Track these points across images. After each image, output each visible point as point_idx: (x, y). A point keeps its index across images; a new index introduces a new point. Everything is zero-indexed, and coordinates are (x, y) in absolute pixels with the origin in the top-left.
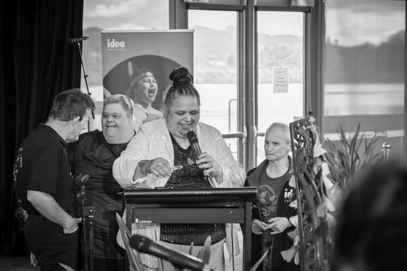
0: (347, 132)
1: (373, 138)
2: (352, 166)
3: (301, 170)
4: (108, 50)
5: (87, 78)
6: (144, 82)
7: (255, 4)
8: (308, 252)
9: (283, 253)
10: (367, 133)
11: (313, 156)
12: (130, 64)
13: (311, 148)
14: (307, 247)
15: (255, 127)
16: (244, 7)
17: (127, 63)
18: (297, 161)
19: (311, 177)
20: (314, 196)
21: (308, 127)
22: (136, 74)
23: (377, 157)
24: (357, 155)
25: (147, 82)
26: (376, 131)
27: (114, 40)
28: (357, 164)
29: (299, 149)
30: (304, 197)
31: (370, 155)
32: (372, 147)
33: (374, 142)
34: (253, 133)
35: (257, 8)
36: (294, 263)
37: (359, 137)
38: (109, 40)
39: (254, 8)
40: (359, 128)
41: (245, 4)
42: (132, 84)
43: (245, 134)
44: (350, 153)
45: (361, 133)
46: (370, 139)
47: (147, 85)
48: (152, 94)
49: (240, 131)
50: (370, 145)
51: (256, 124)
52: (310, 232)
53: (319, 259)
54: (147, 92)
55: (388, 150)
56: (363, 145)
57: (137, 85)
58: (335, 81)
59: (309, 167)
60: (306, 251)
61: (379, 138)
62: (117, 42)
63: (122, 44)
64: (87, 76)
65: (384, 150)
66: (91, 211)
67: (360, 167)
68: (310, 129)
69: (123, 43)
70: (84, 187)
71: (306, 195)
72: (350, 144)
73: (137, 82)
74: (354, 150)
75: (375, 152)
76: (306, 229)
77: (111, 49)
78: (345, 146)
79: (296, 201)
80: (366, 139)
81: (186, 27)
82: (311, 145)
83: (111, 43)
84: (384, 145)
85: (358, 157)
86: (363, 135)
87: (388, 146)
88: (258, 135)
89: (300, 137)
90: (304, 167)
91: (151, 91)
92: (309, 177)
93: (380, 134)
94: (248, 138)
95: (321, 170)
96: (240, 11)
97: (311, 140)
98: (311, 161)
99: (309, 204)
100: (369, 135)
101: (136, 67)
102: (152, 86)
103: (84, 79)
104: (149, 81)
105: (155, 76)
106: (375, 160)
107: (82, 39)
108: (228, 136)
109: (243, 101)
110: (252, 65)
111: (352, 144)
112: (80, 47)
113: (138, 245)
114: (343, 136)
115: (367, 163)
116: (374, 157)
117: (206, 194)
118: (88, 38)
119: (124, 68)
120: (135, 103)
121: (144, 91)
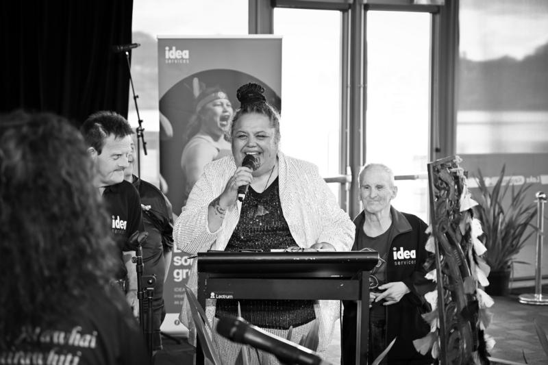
0: (487, 176)
1: (523, 186)
2: (494, 223)
3: (444, 229)
4: (167, 62)
5: (137, 99)
6: (215, 105)
7: (365, 1)
8: (450, 342)
9: (416, 343)
10: (514, 178)
11: (459, 210)
12: (196, 81)
13: (456, 198)
14: (450, 334)
16: (350, 5)
17: (192, 79)
18: (437, 217)
19: (456, 238)
20: (460, 264)
21: (453, 170)
22: (203, 95)
23: (529, 211)
24: (500, 208)
25: (218, 105)
26: (526, 176)
27: (174, 48)
28: (500, 220)
29: (441, 200)
30: (446, 266)
31: (519, 208)
32: (522, 196)
33: (524, 191)
35: (367, 7)
36: (431, 356)
37: (503, 184)
38: (167, 48)
39: (363, 7)
40: (503, 171)
41: (351, 0)
42: (199, 108)
43: (349, 178)
44: (491, 205)
45: (506, 179)
46: (518, 186)
47: (219, 110)
48: (224, 123)
49: (342, 173)
50: (518, 195)
52: (454, 314)
53: (465, 351)
54: (218, 119)
55: (544, 202)
56: (509, 193)
57: (205, 110)
59: (454, 225)
60: (448, 340)
61: (531, 185)
62: (178, 51)
63: (186, 54)
64: (137, 97)
65: (537, 201)
66: (151, 281)
67: (504, 225)
68: (456, 173)
69: (187, 52)
71: (449, 264)
72: (491, 193)
73: (205, 105)
74: (496, 202)
75: (525, 204)
76: (448, 309)
77: (170, 61)
78: (485, 196)
79: (435, 272)
80: (513, 186)
81: (271, 32)
82: (457, 194)
83: (171, 52)
84: (537, 195)
85: (501, 211)
86: (509, 182)
87: (544, 196)
89: (442, 184)
90: (447, 225)
91: (224, 119)
92: (454, 239)
93: (532, 180)
94: (353, 183)
95: (470, 229)
96: (344, 11)
97: (456, 187)
98: (456, 216)
99: (452, 276)
100: (516, 181)
101: (204, 85)
102: (225, 111)
103: (133, 101)
104: (222, 105)
106: (525, 216)
107: (131, 46)
108: (328, 181)
109: (346, 133)
110: (360, 83)
111: (493, 192)
112: (128, 57)
113: (229, 331)
114: (482, 182)
115: (514, 219)
116: (524, 212)
117: (309, 261)
118: (140, 45)
119: (187, 86)
120: (203, 134)
121: (215, 118)
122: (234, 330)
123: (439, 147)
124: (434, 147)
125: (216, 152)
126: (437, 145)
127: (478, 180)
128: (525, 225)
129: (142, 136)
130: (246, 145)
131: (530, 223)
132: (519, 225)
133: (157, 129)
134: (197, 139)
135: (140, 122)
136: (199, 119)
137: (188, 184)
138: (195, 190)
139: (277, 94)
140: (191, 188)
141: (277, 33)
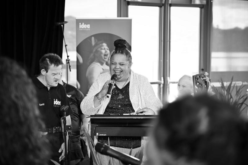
0: (225, 81)
1: (241, 86)
4: (80, 30)
5: (67, 46)
6: (102, 49)
7: (170, 2)
10: (237, 82)
12: (93, 38)
15: (168, 78)
16: (163, 4)
17: (91, 38)
21: (204, 78)
22: (96, 44)
23: (244, 97)
25: (103, 49)
26: (243, 81)
27: (83, 23)
28: (231, 101)
31: (239, 96)
32: (240, 91)
33: (242, 88)
34: (167, 81)
35: (171, 5)
37: (232, 85)
38: (80, 24)
39: (169, 5)
40: (232, 79)
41: (164, 2)
42: (94, 51)
43: (163, 82)
44: (227, 94)
45: (233, 83)
46: (239, 86)
47: (103, 51)
48: (106, 57)
49: (159, 80)
50: (239, 90)
51: (169, 76)
54: (103, 56)
56: (235, 90)
57: (97, 51)
58: (218, 50)
61: (245, 85)
62: (85, 25)
63: (88, 26)
64: (67, 45)
66: (70, 128)
67: (233, 103)
68: (205, 80)
69: (89, 25)
70: (65, 113)
73: (97, 49)
74: (229, 93)
75: (242, 94)
78: (224, 90)
80: (237, 86)
81: (127, 16)
82: (206, 89)
83: (82, 25)
84: (247, 90)
85: (231, 97)
86: (235, 84)
88: (170, 83)
89: (199, 85)
91: (105, 55)
93: (245, 83)
94: (164, 84)
96: (160, 7)
100: (238, 84)
101: (97, 40)
102: (106, 52)
103: (65, 47)
104: (105, 49)
105: (108, 46)
106: (242, 99)
107: (64, 23)
108: (152, 83)
109: (161, 62)
110: (167, 39)
111: (228, 89)
112: (62, 28)
113: (100, 150)
114: (223, 84)
115: (237, 100)
116: (242, 98)
117: (140, 119)
118: (68, 22)
119: (89, 41)
120: (96, 62)
121: (101, 55)
122: (102, 149)
123: (203, 68)
124: (201, 68)
125: (102, 70)
126: (202, 67)
127: (221, 83)
128: (242, 104)
129: (69, 63)
130: (115, 68)
131: (245, 103)
132: (240, 104)
133: (76, 60)
134: (93, 64)
135: (68, 56)
136: (94, 55)
137: (89, 85)
138: (92, 87)
139: (130, 44)
140: (90, 86)
141: (130, 17)
